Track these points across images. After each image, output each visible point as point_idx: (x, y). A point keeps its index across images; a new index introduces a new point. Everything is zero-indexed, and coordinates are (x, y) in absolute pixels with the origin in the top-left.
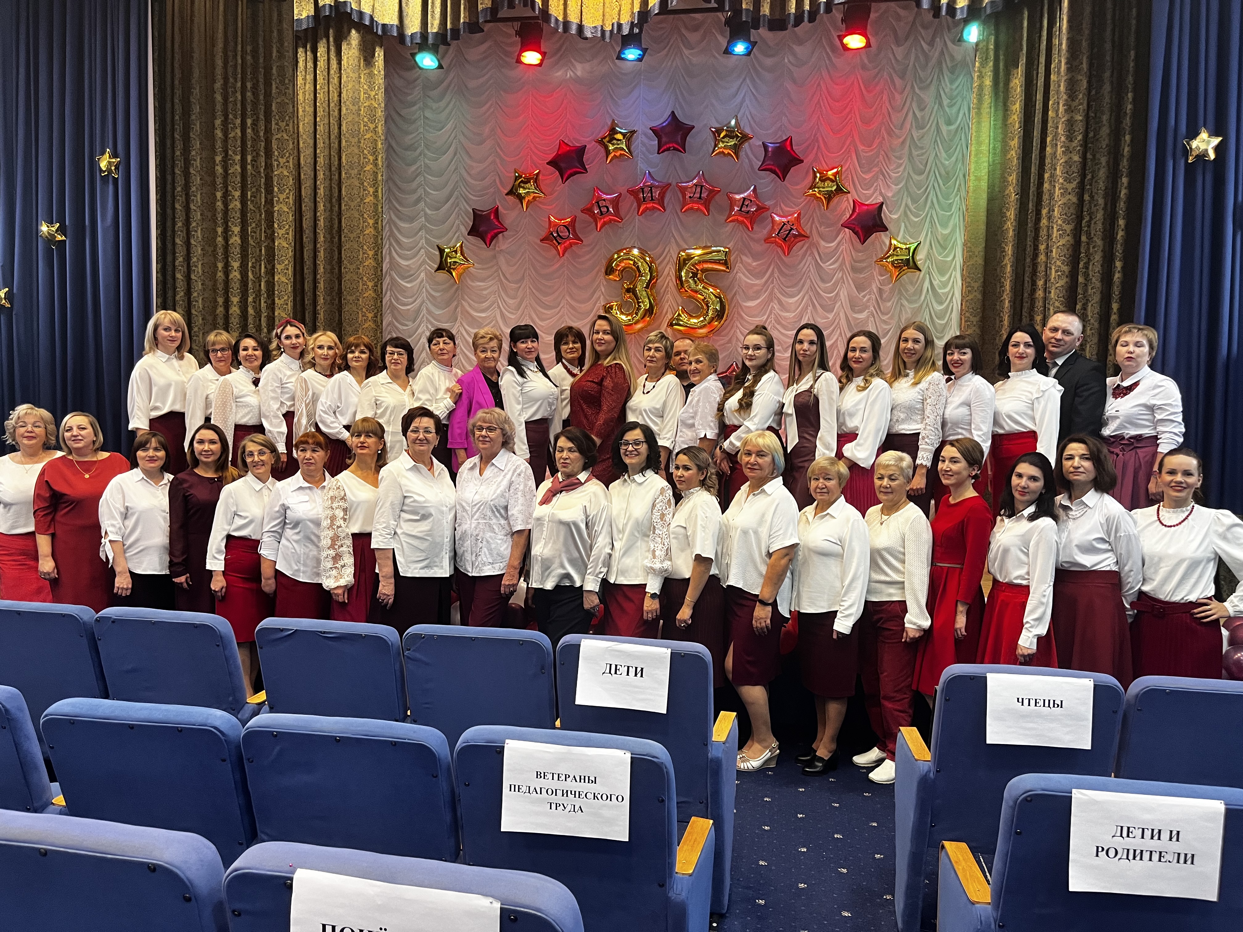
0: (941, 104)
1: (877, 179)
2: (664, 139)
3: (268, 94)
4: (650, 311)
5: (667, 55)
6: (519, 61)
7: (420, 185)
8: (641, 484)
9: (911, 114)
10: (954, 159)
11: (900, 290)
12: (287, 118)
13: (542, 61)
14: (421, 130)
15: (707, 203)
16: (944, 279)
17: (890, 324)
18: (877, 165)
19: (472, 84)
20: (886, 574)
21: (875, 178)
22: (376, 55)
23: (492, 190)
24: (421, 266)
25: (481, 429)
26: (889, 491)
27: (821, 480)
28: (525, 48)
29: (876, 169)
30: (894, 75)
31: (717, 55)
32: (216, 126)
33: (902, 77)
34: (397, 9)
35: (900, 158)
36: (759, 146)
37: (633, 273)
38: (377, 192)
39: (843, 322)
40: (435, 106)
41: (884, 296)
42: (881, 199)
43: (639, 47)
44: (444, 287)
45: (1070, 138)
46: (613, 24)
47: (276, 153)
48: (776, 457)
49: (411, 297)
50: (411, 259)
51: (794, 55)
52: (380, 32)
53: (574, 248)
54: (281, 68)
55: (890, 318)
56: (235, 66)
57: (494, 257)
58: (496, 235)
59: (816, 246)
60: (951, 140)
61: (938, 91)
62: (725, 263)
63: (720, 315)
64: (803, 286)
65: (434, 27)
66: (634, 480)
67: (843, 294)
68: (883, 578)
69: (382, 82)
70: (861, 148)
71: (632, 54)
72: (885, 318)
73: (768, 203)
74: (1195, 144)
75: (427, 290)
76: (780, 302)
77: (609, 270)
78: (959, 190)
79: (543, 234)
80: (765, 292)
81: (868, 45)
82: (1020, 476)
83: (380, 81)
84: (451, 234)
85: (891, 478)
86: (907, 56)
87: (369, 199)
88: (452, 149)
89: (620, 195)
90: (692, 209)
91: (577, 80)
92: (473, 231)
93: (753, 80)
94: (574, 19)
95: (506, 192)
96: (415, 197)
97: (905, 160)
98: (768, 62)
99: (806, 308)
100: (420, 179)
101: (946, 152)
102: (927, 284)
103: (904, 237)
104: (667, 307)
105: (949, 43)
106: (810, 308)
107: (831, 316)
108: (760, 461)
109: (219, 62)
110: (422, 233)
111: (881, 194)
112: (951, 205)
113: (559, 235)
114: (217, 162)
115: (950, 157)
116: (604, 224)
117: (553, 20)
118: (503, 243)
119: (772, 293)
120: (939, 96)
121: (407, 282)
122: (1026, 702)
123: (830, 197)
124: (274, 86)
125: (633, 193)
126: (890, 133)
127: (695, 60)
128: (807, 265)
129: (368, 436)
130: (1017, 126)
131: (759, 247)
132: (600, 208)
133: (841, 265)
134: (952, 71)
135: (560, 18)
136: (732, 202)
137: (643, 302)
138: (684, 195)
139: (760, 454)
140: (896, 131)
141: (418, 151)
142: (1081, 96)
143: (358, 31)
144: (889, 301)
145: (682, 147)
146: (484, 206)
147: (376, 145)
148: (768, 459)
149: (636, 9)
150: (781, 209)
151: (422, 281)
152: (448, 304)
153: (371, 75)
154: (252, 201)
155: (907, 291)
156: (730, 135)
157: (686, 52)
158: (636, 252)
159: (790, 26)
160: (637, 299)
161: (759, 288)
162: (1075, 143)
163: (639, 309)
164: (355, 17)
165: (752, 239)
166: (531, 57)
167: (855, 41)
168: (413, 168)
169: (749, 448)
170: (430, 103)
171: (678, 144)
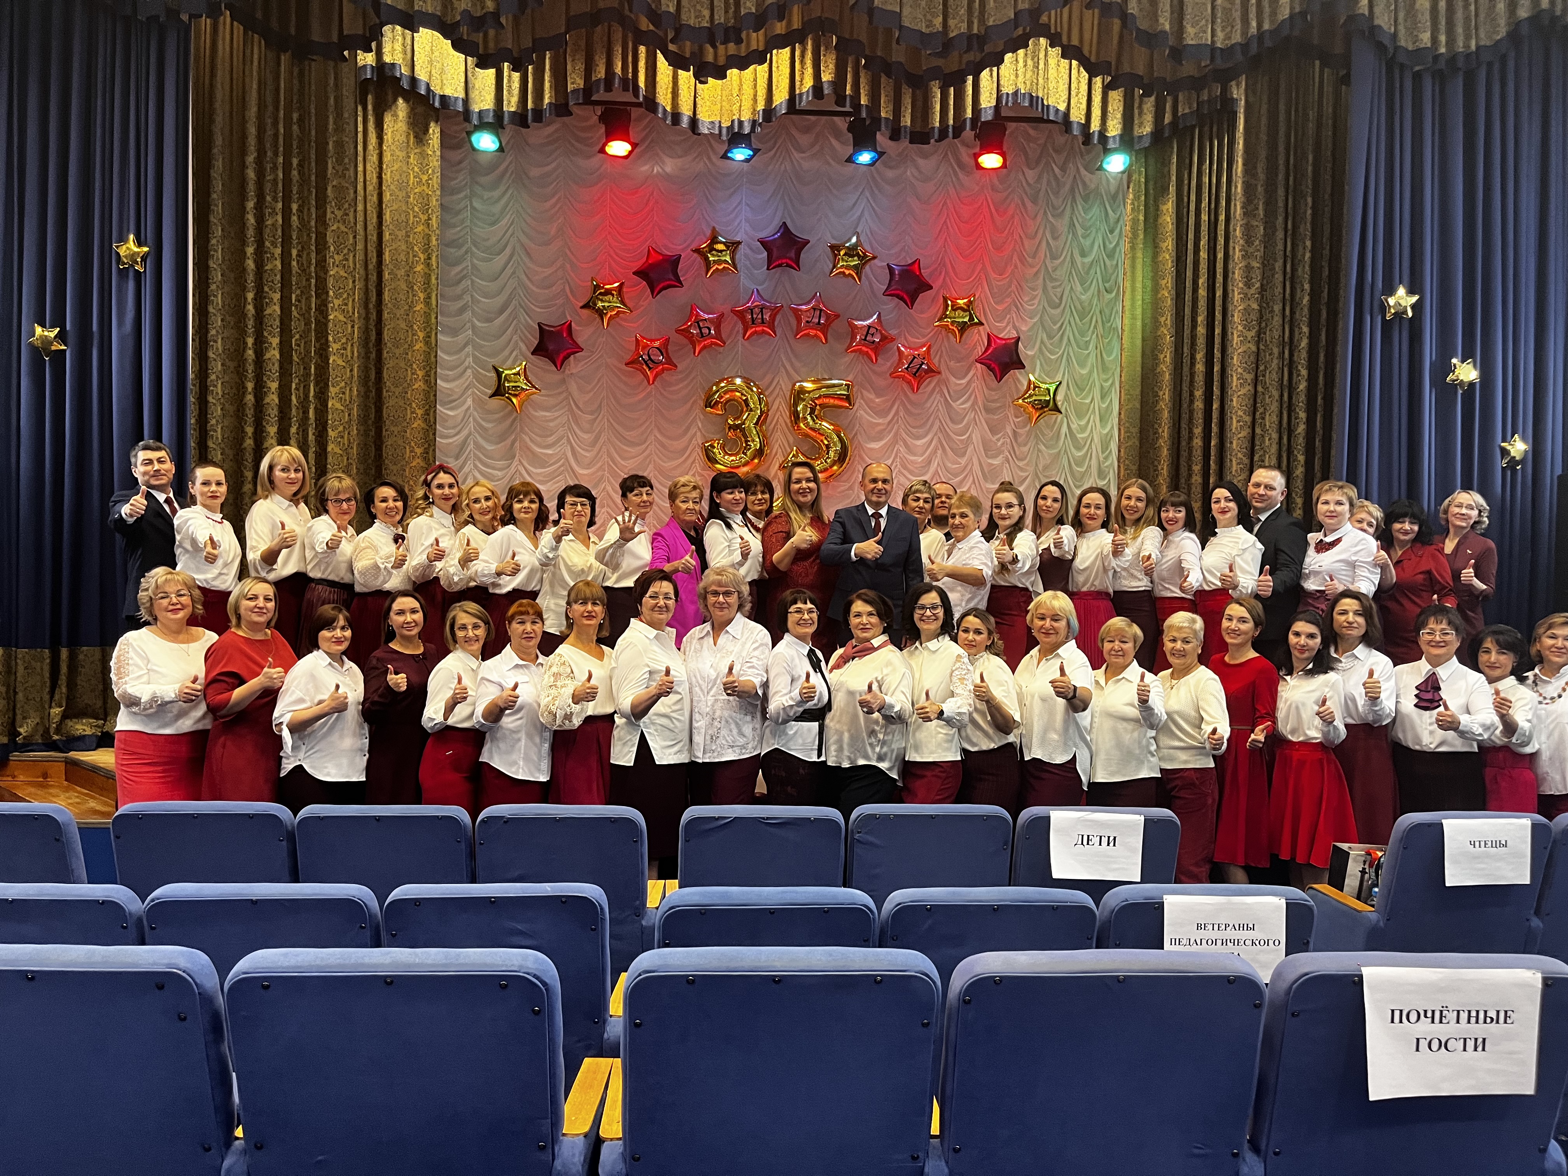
0: (1075, 234)
1: (1009, 313)
2: (775, 253)
3: (322, 175)
4: (760, 453)
5: (772, 158)
6: (603, 151)
7: (464, 292)
8: (934, 652)
9: (1044, 244)
10: (1090, 293)
11: (1036, 435)
12: (346, 206)
13: (630, 153)
14: (468, 223)
15: (824, 328)
16: (1083, 423)
17: (1026, 471)
18: (1009, 296)
19: (535, 172)
20: (1181, 740)
21: (1007, 310)
22: (431, 131)
23: (560, 301)
24: (467, 388)
25: (716, 593)
26: (1183, 654)
27: (1117, 643)
28: (611, 136)
29: (1009, 300)
30: (1026, 200)
31: (831, 161)
32: (248, 209)
33: (1035, 201)
34: (463, 80)
35: (1033, 289)
36: (882, 267)
37: (738, 407)
38: (430, 298)
39: (976, 467)
40: (486, 195)
41: (1020, 440)
42: (1014, 334)
43: (749, 146)
44: (497, 416)
45: (1248, 285)
46: (733, 121)
47: (332, 248)
48: (1072, 621)
49: (454, 427)
50: (454, 380)
51: (917, 168)
52: (437, 104)
53: (665, 375)
54: (339, 145)
55: (1027, 465)
56: (276, 135)
57: (563, 381)
58: (567, 357)
59: (946, 383)
60: (1087, 273)
61: (1071, 218)
62: (848, 398)
63: (842, 456)
64: (932, 426)
65: (511, 104)
66: (927, 648)
67: (976, 437)
68: (1177, 744)
69: (437, 164)
70: (993, 275)
71: (740, 154)
72: (1021, 464)
73: (893, 332)
74: (1392, 301)
75: (475, 420)
76: (906, 445)
77: (708, 404)
78: (1095, 327)
79: (628, 357)
80: (890, 432)
81: (1004, 165)
82: (1297, 634)
83: (435, 162)
84: (506, 352)
85: (1186, 641)
86: (1040, 177)
87: (419, 307)
88: (508, 251)
89: (722, 315)
90: (808, 335)
91: (667, 177)
92: (538, 351)
93: (872, 193)
94: (686, 110)
95: (581, 304)
96: (460, 304)
97: (1040, 291)
98: (890, 174)
99: (935, 452)
100: (466, 283)
101: (1082, 285)
102: (1064, 429)
103: (1040, 376)
104: (777, 446)
105: (1082, 170)
106: (939, 452)
107: (963, 461)
108: (1055, 624)
109: (252, 130)
110: (470, 349)
111: (1015, 327)
112: (1087, 343)
113: (650, 359)
114: (248, 254)
115: (1086, 290)
116: (705, 347)
117: (660, 110)
118: (575, 365)
119: (896, 434)
120: (1072, 225)
121: (451, 409)
122: (1477, 844)
123: (963, 328)
124: (330, 166)
125: (740, 315)
126: (1022, 260)
127: (806, 165)
128: (935, 403)
129: (594, 604)
130: (1170, 265)
131: (881, 382)
132: (700, 329)
133: (973, 405)
134: (1086, 199)
135: (668, 109)
136: (854, 330)
137: (753, 441)
138: (799, 320)
139: (1055, 618)
140: (1030, 260)
141: (464, 249)
142: (1257, 242)
143: (406, 100)
144: (1025, 445)
145: (795, 264)
146: (552, 319)
147: (429, 241)
148: (1063, 623)
149: (761, 106)
150: (906, 339)
151: (469, 408)
152: (502, 438)
153: (423, 155)
154: (296, 306)
155: (1043, 435)
156: (851, 252)
157: (796, 155)
158: (738, 381)
159: (932, 141)
160: (745, 437)
161: (882, 427)
162: (1253, 290)
163: (748, 447)
164: (405, 85)
165: (874, 372)
166: (618, 148)
167: (991, 161)
168: (458, 268)
169: (1042, 611)
170: (478, 190)
171: (790, 259)
